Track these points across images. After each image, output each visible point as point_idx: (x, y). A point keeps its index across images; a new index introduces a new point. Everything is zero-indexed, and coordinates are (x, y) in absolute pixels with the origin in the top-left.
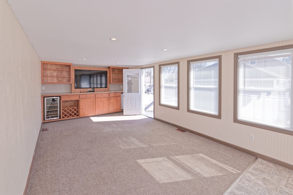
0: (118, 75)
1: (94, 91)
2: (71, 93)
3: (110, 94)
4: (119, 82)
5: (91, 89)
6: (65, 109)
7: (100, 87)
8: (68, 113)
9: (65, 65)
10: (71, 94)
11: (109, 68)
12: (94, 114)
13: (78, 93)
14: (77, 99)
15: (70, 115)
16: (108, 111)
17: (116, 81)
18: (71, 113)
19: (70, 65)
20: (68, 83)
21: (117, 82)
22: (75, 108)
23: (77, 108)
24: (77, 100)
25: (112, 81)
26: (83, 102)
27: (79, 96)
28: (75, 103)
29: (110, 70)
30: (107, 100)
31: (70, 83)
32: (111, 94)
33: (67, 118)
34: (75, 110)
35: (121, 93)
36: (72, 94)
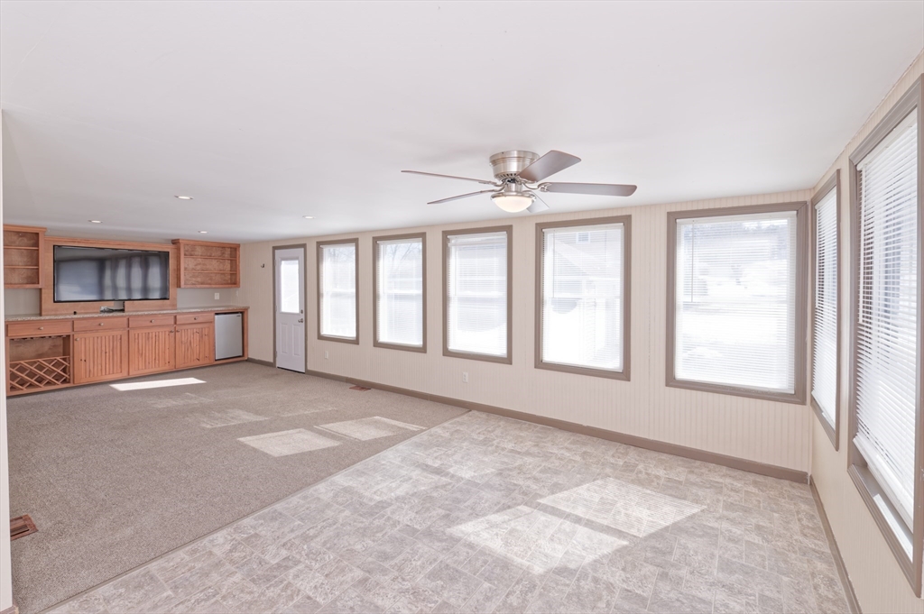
0: (204, 264)
1: (123, 310)
2: (40, 315)
3: (178, 317)
4: (210, 284)
5: (112, 305)
6: (22, 362)
7: (139, 298)
8: (32, 375)
9: (18, 233)
10: (39, 318)
11: (175, 242)
12: (125, 374)
13: (69, 314)
14: (65, 331)
15: (40, 380)
16: (172, 362)
17: (199, 279)
18: (42, 373)
19: (37, 234)
20: (28, 286)
21: (202, 284)
22: (58, 358)
23: (64, 359)
24: (64, 335)
25: (186, 280)
26: (87, 341)
27: (70, 323)
28: (54, 346)
29: (178, 249)
30: (167, 333)
31: (36, 286)
32: (181, 316)
33: (25, 391)
34: (58, 364)
35: (213, 314)
36: (42, 318)
